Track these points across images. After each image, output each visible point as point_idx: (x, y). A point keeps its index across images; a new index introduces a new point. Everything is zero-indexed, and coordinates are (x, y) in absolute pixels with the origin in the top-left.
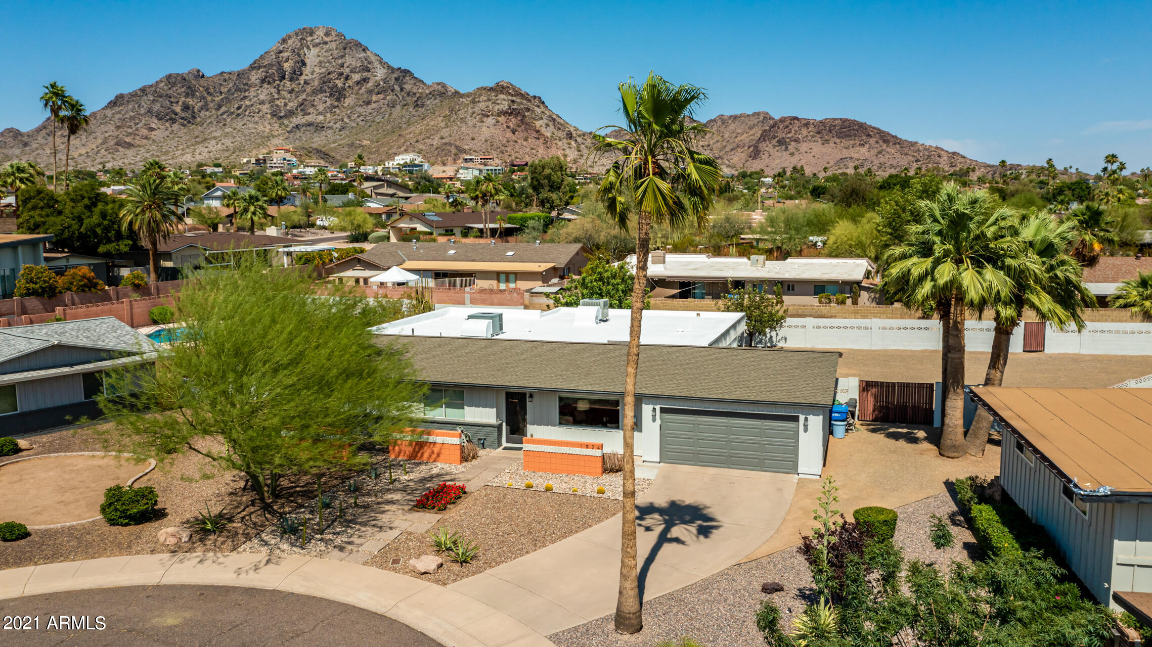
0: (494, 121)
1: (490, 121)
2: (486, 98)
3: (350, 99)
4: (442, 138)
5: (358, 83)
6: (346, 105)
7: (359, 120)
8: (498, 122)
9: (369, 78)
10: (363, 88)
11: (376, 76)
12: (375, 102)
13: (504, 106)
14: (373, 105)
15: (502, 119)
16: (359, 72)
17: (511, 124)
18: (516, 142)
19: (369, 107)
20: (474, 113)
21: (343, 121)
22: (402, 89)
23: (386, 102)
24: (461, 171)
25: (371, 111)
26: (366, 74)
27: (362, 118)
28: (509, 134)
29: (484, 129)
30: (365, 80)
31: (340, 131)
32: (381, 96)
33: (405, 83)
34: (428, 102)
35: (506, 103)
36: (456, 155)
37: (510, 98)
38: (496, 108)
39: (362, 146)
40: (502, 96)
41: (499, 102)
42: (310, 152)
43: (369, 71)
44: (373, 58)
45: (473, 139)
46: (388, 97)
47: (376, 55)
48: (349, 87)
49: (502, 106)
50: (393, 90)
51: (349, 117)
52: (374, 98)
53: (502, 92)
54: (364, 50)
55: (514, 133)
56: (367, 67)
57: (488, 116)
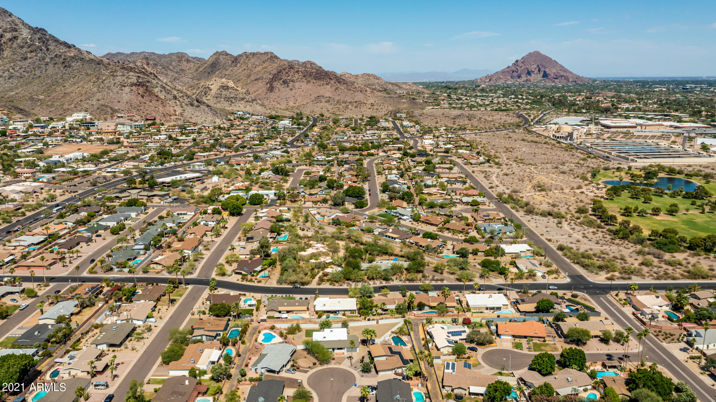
0: (129, 90)
1: (127, 89)
2: (121, 74)
3: (7, 51)
4: (98, 100)
5: (10, 40)
6: (5, 56)
7: (20, 71)
8: (132, 90)
9: (18, 37)
10: (15, 43)
11: (22, 34)
12: (30, 58)
13: (134, 80)
14: (29, 61)
15: (134, 88)
16: (10, 32)
17: (140, 92)
18: (145, 103)
19: (27, 61)
20: (115, 84)
21: (9, 71)
22: (48, 50)
23: (38, 58)
24: (119, 126)
25: (28, 65)
26: (15, 33)
27: (23, 70)
28: (140, 98)
29: (124, 95)
30: (15, 38)
31: (9, 79)
32: (34, 54)
33: (49, 45)
34: (73, 64)
35: (135, 78)
36: (112, 114)
37: (137, 75)
38: (129, 81)
39: (40, 100)
40: (131, 73)
41: (130, 77)
42: (11, 109)
43: (17, 31)
44: (17, 21)
45: (119, 102)
46: (39, 55)
47: (19, 18)
48: (4, 43)
49: (133, 80)
50: (41, 50)
51: (13, 69)
52: (29, 55)
53: (131, 71)
54: (10, 15)
55: (143, 97)
56: (15, 28)
57: (125, 86)
